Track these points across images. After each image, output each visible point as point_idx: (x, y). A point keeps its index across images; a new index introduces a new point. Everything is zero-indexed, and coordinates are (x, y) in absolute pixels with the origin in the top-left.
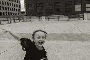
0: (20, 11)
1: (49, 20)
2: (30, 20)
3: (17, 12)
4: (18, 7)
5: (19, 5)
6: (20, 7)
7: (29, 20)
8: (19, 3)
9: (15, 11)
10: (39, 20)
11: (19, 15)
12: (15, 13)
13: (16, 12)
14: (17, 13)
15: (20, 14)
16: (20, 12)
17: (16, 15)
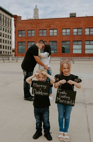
0: (10, 49)
2: (17, 62)
3: (7, 50)
5: (10, 42)
6: (10, 44)
8: (10, 38)
9: (4, 48)
11: (10, 54)
12: (4, 52)
13: (5, 50)
14: (6, 52)
15: (10, 52)
16: (11, 51)
17: (5, 53)
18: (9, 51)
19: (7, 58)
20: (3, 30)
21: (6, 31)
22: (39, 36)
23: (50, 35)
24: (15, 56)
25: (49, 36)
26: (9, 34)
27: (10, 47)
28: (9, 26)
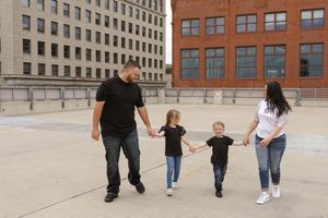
0: (161, 67)
1: (234, 102)
2: (178, 101)
3: (153, 70)
4: (156, 52)
5: (161, 48)
6: (161, 53)
7: (175, 99)
8: (161, 39)
9: (144, 65)
10: (205, 102)
12: (144, 74)
13: (147, 70)
14: (150, 74)
16: (163, 72)
17: (148, 78)
18: (159, 71)
19: (153, 92)
20: (144, 19)
21: (150, 21)
22: (237, 33)
23: (267, 29)
24: (173, 85)
25: (265, 31)
26: (158, 28)
27: (161, 62)
28: (159, 7)
